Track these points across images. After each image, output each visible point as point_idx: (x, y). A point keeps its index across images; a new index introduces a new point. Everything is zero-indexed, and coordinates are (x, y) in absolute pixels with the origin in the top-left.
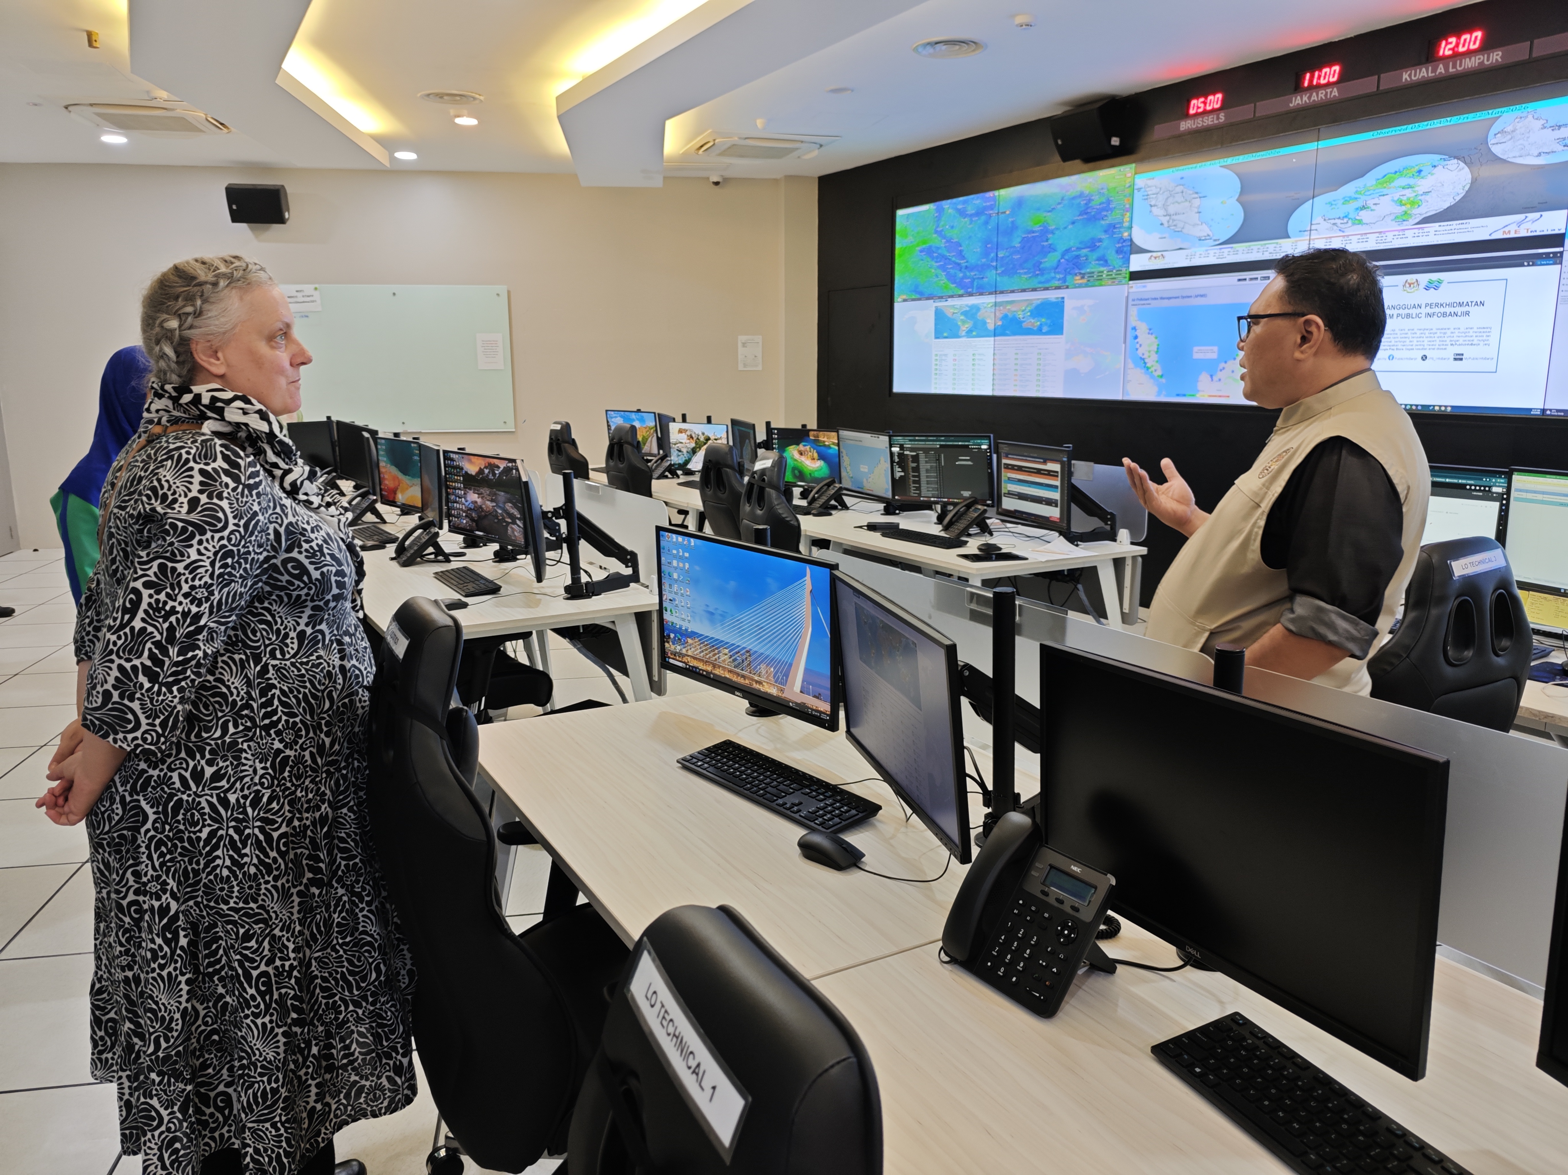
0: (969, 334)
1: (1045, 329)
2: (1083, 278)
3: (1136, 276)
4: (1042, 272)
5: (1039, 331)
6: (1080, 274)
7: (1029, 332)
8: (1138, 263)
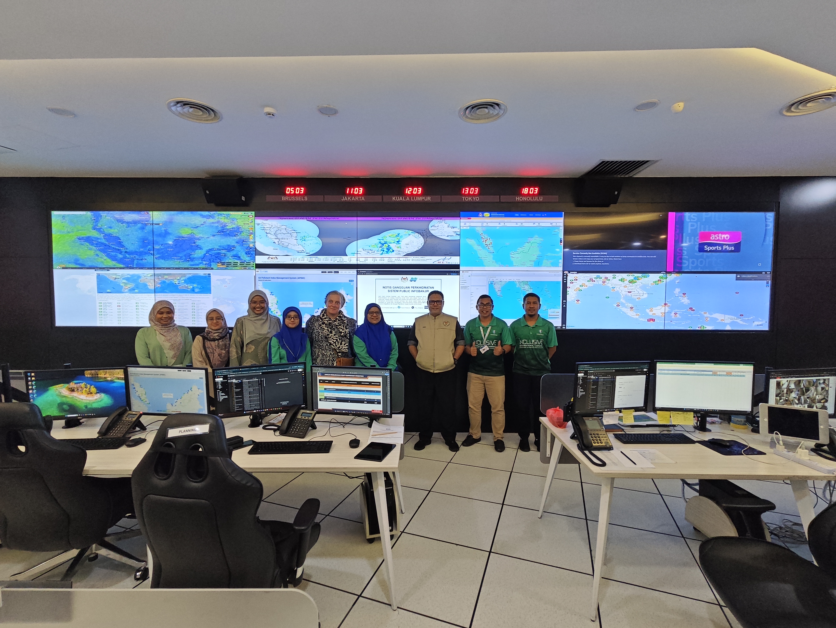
0: (132, 290)
1: (197, 290)
2: (222, 265)
3: (259, 266)
4: (192, 260)
5: (193, 291)
6: (221, 262)
7: (184, 291)
8: (260, 260)
